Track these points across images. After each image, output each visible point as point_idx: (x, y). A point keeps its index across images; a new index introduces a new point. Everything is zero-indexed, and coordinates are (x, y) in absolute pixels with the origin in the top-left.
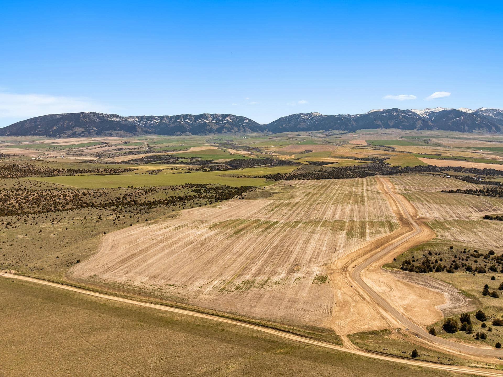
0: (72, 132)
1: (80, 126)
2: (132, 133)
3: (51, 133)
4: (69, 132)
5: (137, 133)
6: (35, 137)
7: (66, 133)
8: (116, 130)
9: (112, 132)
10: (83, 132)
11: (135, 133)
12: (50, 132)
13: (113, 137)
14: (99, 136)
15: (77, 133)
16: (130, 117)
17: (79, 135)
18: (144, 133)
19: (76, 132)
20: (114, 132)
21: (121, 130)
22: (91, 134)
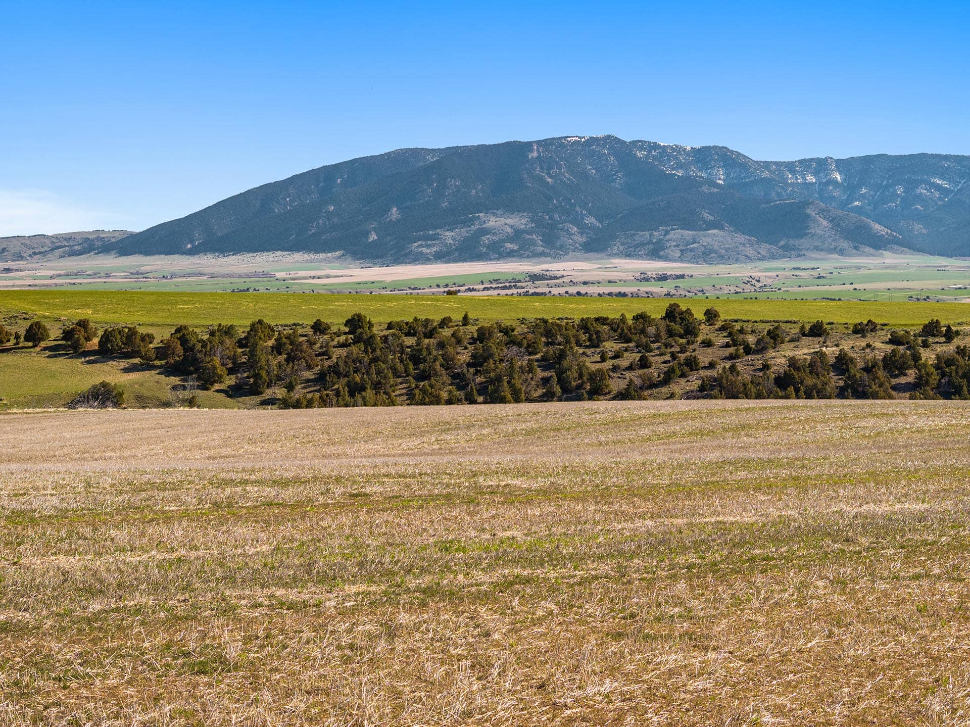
0: (461, 233)
1: (510, 208)
2: (775, 243)
3: (373, 237)
4: (449, 236)
5: (804, 242)
6: (298, 256)
7: (434, 238)
8: (687, 224)
9: (667, 233)
10: (517, 235)
11: (792, 242)
12: (367, 234)
13: (666, 259)
14: (592, 255)
15: (486, 239)
16: (802, 162)
17: (497, 252)
18: (844, 244)
19: (485, 232)
20: (677, 234)
21: (721, 228)
22: (558, 244)
